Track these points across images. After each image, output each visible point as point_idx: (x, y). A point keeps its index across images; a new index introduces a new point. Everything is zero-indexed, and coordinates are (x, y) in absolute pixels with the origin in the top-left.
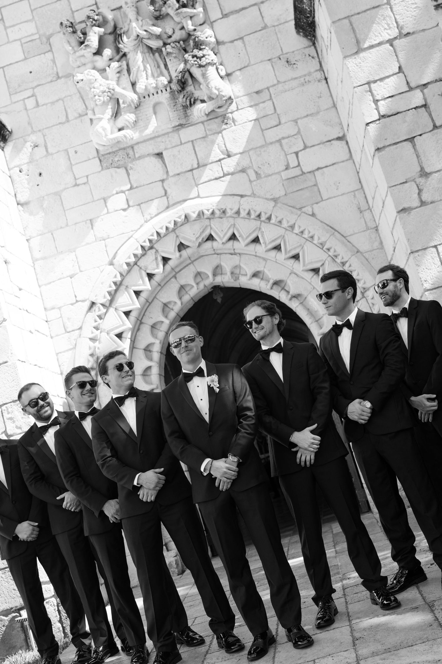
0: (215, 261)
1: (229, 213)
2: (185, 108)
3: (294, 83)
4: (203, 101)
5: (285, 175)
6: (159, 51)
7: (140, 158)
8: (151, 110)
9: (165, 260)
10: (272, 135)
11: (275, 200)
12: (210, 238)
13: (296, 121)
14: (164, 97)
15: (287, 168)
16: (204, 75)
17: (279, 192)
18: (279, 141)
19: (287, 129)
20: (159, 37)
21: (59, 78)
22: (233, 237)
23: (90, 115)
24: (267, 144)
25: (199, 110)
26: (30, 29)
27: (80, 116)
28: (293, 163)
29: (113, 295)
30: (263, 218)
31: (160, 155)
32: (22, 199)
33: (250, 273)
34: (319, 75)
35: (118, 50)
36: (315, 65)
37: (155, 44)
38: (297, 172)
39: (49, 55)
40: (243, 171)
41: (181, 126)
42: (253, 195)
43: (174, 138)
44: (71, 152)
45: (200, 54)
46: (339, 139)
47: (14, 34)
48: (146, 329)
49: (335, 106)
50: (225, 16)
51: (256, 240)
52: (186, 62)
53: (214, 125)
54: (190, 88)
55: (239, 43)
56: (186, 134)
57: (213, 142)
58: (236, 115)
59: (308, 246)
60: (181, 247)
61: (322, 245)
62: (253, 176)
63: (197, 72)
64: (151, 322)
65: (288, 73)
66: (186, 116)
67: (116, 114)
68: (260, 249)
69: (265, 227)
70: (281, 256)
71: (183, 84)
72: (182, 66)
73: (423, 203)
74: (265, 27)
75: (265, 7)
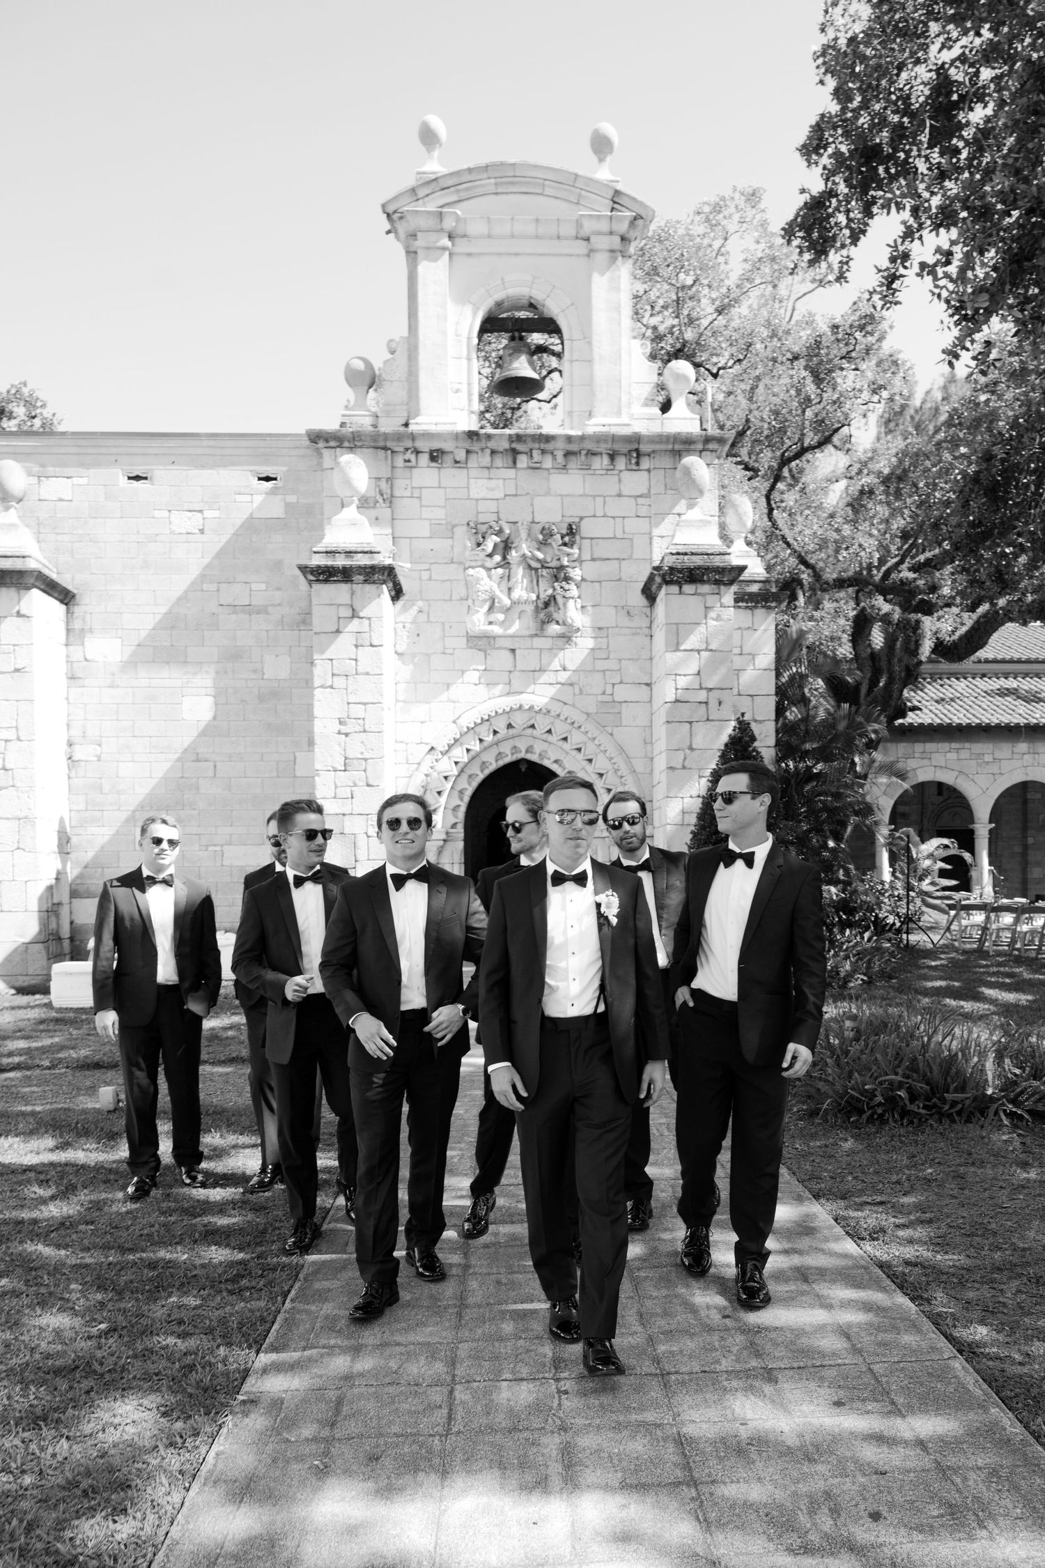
0: (530, 742)
1: (553, 713)
2: (543, 623)
3: (628, 631)
4: (558, 623)
5: (601, 698)
6: (536, 570)
7: (499, 648)
8: (517, 615)
9: (495, 732)
10: (601, 665)
11: (588, 714)
12: (533, 726)
13: (620, 660)
14: (530, 609)
15: (604, 693)
16: (565, 604)
17: (592, 709)
18: (604, 671)
19: (611, 665)
20: (538, 560)
21: (452, 562)
22: (549, 731)
23: (470, 602)
24: (594, 671)
25: (554, 628)
26: (440, 514)
27: (462, 599)
28: (609, 691)
29: (450, 747)
30: (576, 725)
31: (513, 651)
32: (400, 651)
33: (553, 759)
34: (647, 631)
35: (504, 558)
36: (646, 623)
37: (534, 564)
38: (609, 698)
39: (450, 541)
40: (571, 685)
41: (536, 635)
42: (573, 705)
43: (528, 642)
44: (447, 627)
45: (567, 587)
46: (647, 685)
47: (427, 513)
48: (464, 777)
49: (651, 659)
50: (593, 560)
51: (565, 739)
52: (554, 589)
53: (560, 642)
54: (551, 609)
55: (597, 585)
56: (538, 642)
57: (556, 655)
58: (578, 640)
59: (601, 756)
60: (510, 726)
61: (611, 758)
62: (577, 691)
63: (560, 600)
64: (470, 772)
65: (625, 622)
66: (542, 629)
67: (491, 608)
68: (566, 746)
69: (574, 732)
70: (580, 756)
71: (547, 604)
72: (550, 592)
73: (684, 767)
74: (619, 580)
75: (624, 563)
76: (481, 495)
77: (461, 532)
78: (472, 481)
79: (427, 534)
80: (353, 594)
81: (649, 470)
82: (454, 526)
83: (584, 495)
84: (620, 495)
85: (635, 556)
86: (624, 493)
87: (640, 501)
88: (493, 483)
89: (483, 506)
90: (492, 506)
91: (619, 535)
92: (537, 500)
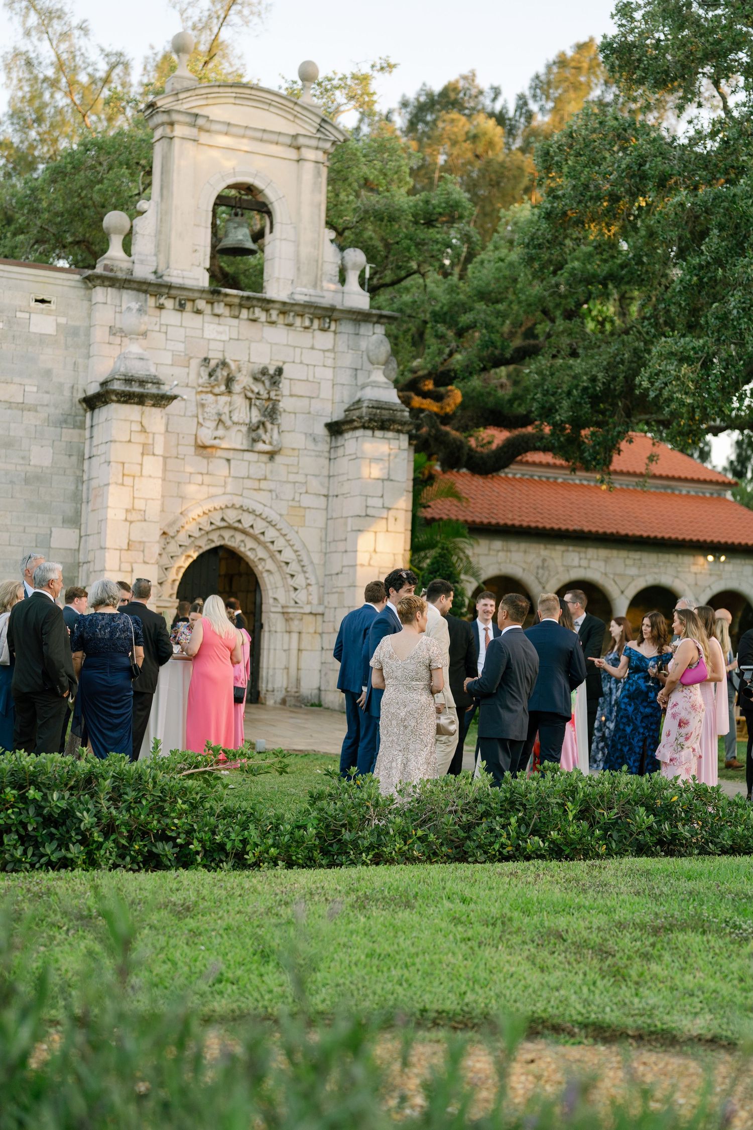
0: (232, 532)
1: (256, 513)
2: (253, 441)
3: (313, 453)
4: (264, 442)
5: (291, 503)
6: (250, 399)
7: (218, 457)
8: (235, 433)
9: (211, 523)
10: (292, 478)
11: (281, 515)
13: (306, 475)
14: (244, 429)
15: (293, 500)
16: (271, 429)
17: (284, 512)
18: (295, 483)
19: (300, 478)
20: (253, 392)
21: (187, 386)
24: (288, 482)
25: (260, 446)
26: (181, 347)
28: (297, 499)
29: (178, 532)
30: (272, 523)
31: (228, 460)
33: (248, 548)
34: (327, 455)
35: (227, 386)
36: (326, 448)
37: (250, 395)
38: (297, 504)
39: (186, 370)
40: (271, 491)
41: (247, 450)
42: (272, 508)
43: (241, 455)
44: (180, 437)
45: (274, 416)
46: (324, 495)
47: (170, 346)
49: (329, 476)
50: (291, 396)
51: (263, 533)
52: (265, 416)
53: (264, 457)
54: (261, 431)
55: (292, 415)
56: (248, 456)
58: (277, 457)
59: (288, 549)
60: (223, 520)
61: (296, 551)
62: (274, 497)
63: (268, 425)
65: (311, 446)
66: (252, 446)
67: (217, 426)
69: (270, 528)
71: (257, 427)
72: (261, 418)
74: (309, 413)
75: (313, 401)
76: (212, 337)
77: (195, 363)
78: (206, 325)
79: (170, 362)
80: (143, 413)
81: (335, 332)
82: (191, 358)
83: (288, 345)
84: (313, 348)
85: (321, 396)
86: (317, 346)
87: (327, 354)
88: (221, 328)
89: (213, 345)
90: (220, 346)
91: (311, 379)
92: (253, 345)
